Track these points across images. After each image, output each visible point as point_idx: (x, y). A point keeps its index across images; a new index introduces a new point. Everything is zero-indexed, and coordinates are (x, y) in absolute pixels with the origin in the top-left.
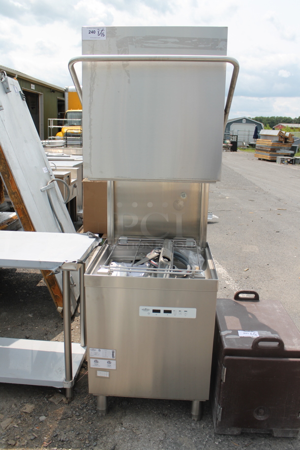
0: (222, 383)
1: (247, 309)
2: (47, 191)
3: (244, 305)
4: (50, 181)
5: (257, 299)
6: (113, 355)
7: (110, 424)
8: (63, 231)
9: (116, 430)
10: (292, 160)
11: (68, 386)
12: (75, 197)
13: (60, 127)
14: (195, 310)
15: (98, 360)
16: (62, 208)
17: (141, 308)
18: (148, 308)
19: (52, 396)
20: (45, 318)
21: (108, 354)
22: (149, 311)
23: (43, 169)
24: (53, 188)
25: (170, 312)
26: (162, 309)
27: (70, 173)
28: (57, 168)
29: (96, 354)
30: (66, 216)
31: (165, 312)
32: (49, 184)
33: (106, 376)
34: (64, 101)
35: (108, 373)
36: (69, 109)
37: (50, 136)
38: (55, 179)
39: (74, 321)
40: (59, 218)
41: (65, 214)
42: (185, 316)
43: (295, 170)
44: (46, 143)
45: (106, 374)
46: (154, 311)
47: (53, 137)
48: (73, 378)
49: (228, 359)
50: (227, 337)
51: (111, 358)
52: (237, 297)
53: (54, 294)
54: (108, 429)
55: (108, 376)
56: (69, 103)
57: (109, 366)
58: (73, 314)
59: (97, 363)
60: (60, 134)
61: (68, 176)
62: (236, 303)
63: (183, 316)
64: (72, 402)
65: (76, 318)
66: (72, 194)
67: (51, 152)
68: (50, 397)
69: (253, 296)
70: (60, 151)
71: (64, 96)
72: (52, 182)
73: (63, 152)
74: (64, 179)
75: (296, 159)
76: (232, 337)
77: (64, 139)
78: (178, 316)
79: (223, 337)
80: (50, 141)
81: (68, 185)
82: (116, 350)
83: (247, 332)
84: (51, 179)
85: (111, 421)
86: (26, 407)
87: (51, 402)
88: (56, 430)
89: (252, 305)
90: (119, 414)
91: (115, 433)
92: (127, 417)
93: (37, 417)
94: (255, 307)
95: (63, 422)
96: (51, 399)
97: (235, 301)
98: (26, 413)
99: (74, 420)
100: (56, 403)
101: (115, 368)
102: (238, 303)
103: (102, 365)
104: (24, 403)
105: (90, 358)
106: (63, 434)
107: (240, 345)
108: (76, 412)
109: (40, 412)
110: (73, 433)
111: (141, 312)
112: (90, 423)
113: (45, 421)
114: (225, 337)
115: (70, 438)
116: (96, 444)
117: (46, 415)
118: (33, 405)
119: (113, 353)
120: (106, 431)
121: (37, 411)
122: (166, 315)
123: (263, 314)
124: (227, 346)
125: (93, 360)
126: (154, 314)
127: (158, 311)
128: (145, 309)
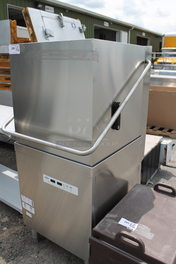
5: (173, 194)
7: (33, 249)
9: (32, 256)
14: (77, 189)
15: (26, 204)
21: (30, 202)
22: (49, 180)
25: (60, 184)
29: (24, 199)
31: (58, 183)
42: (71, 191)
45: (30, 216)
46: (52, 181)
50: (108, 220)
54: (29, 252)
57: (31, 211)
59: (25, 206)
63: (69, 190)
78: (66, 189)
85: (35, 248)
86: (5, 218)
87: (18, 221)
88: (4, 239)
89: (164, 198)
90: (44, 245)
91: (30, 257)
92: (46, 250)
93: (3, 227)
94: (165, 202)
95: (12, 236)
96: (19, 219)
97: (152, 191)
98: (1, 222)
99: (18, 237)
100: (19, 223)
101: (34, 213)
102: (154, 193)
103: (28, 208)
104: (7, 215)
105: (22, 201)
106: (5, 243)
107: (109, 232)
108: (23, 233)
109: (8, 225)
110: (9, 245)
111: (44, 178)
112: (23, 243)
113: (5, 231)
114: (105, 219)
115: (6, 248)
116: (14, 259)
117: (9, 228)
118: (8, 219)
119: (32, 202)
120: (27, 253)
121: (7, 223)
122: (58, 186)
123: (164, 209)
124: (96, 228)
125: (23, 203)
126: (52, 183)
127: (54, 182)
128: (46, 178)
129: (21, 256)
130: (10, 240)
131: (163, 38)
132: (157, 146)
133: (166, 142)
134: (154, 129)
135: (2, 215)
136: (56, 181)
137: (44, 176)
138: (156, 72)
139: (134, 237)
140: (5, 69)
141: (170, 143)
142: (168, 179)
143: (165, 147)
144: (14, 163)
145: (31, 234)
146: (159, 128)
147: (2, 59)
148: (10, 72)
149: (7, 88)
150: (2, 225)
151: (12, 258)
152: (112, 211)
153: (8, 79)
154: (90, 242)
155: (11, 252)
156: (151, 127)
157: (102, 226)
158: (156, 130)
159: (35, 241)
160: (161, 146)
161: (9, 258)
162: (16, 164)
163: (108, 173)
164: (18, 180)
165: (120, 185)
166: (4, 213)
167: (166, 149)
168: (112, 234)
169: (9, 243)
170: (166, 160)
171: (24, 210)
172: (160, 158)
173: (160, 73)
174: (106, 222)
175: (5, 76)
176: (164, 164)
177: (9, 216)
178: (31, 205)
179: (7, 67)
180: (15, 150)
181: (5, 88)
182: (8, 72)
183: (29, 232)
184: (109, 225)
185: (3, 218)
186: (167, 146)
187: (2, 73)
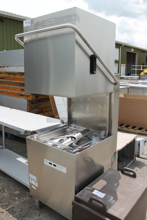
9: (35, 217)
14: (66, 169)
15: (32, 180)
18: (47, 160)
21: (35, 178)
22: (48, 163)
25: (55, 166)
29: (31, 176)
31: (54, 165)
37: (132, 74)
42: (62, 170)
45: (35, 188)
49: (73, 203)
52: (122, 171)
54: (33, 215)
60: (142, 73)
63: (60, 170)
76: (87, 192)
78: (58, 169)
83: (99, 193)
85: (37, 212)
86: (17, 191)
87: (26, 194)
88: (16, 205)
89: (127, 179)
90: (44, 211)
91: (33, 218)
92: (45, 214)
93: (15, 197)
94: (127, 181)
95: (21, 204)
96: (27, 192)
97: (119, 173)
98: (14, 194)
99: (25, 205)
100: (27, 195)
101: (37, 186)
102: (121, 175)
103: (33, 183)
104: (18, 190)
105: (30, 178)
106: (16, 208)
107: (85, 198)
108: (29, 202)
109: (19, 196)
110: (19, 210)
111: (45, 162)
112: (29, 209)
113: (16, 200)
114: (84, 190)
115: (17, 211)
116: (22, 219)
117: (19, 198)
118: (19, 192)
119: (37, 178)
120: (31, 215)
121: (18, 195)
122: (54, 167)
123: (125, 186)
124: (77, 195)
125: (30, 179)
126: (50, 165)
127: (51, 164)
128: (46, 161)
129: (27, 217)
130: (20, 206)
132: (131, 142)
133: (140, 139)
134: (135, 128)
135: (15, 189)
136: (53, 163)
137: (45, 160)
138: (140, 82)
139: (100, 200)
140: (21, 83)
141: (143, 140)
142: (140, 168)
143: (139, 143)
144: (25, 152)
145: (35, 203)
146: (139, 128)
147: (19, 76)
148: (24, 85)
149: (22, 96)
150: (15, 196)
151: (21, 218)
152: (89, 185)
153: (23, 90)
154: (72, 205)
155: (21, 215)
156: (133, 127)
157: (82, 194)
158: (136, 130)
159: (37, 208)
160: (135, 142)
161: (19, 218)
162: (27, 153)
163: (90, 160)
164: (28, 165)
165: (98, 169)
166: (17, 188)
167: (139, 145)
168: (87, 199)
169: (19, 208)
170: (139, 153)
171: (31, 184)
172: (135, 152)
173: (143, 83)
174: (84, 192)
175: (21, 88)
176: (138, 156)
177: (20, 190)
178: (36, 180)
179: (22, 81)
180: (27, 142)
181: (20, 96)
182: (23, 85)
183: (33, 202)
184: (86, 194)
185: (16, 191)
186: (139, 142)
187: (18, 86)
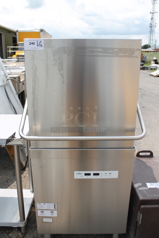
0: (138, 224)
1: (147, 164)
2: (4, 86)
3: (144, 161)
4: (6, 80)
5: (151, 155)
6: (55, 207)
8: (16, 114)
10: (143, 67)
11: (22, 225)
12: (24, 91)
13: (14, 51)
14: (117, 172)
15: (44, 211)
16: (15, 97)
17: (76, 172)
18: (81, 172)
19: (11, 232)
20: (6, 169)
21: (52, 206)
22: (82, 175)
23: (1, 72)
24: (8, 84)
26: (92, 173)
27: (20, 76)
28: (12, 73)
29: (42, 207)
30: (17, 102)
32: (5, 82)
33: (50, 221)
34: (16, 38)
35: (51, 219)
36: (19, 42)
37: (9, 57)
38: (9, 78)
39: (25, 170)
40: (13, 104)
41: (17, 101)
43: (145, 73)
44: (6, 60)
46: (86, 174)
47: (11, 57)
48: (26, 219)
49: (143, 208)
50: (139, 189)
51: (54, 209)
52: (138, 155)
53: (11, 154)
55: (51, 221)
56: (19, 38)
57: (52, 215)
58: (24, 166)
59: (43, 213)
60: (14, 56)
61: (19, 78)
62: (138, 159)
63: (107, 177)
64: (26, 236)
65: (27, 168)
66: (22, 89)
67: (9, 65)
68: (9, 233)
69: (149, 154)
70: (14, 65)
71: (16, 35)
72: (7, 80)
73: (16, 65)
74: (16, 79)
75: (145, 67)
76: (143, 189)
77: (17, 58)
79: (136, 189)
80: (9, 60)
81: (19, 83)
82: (57, 203)
83: (153, 184)
84: (7, 78)
89: (149, 160)
102: (140, 159)
103: (47, 214)
111: (76, 175)
119: (55, 205)
122: (94, 177)
125: (39, 211)
126: (86, 177)
127: (89, 174)
128: (79, 173)
131: (17, 34)
157: (142, 194)
168: (154, 196)
171: (41, 218)
174: (140, 191)
